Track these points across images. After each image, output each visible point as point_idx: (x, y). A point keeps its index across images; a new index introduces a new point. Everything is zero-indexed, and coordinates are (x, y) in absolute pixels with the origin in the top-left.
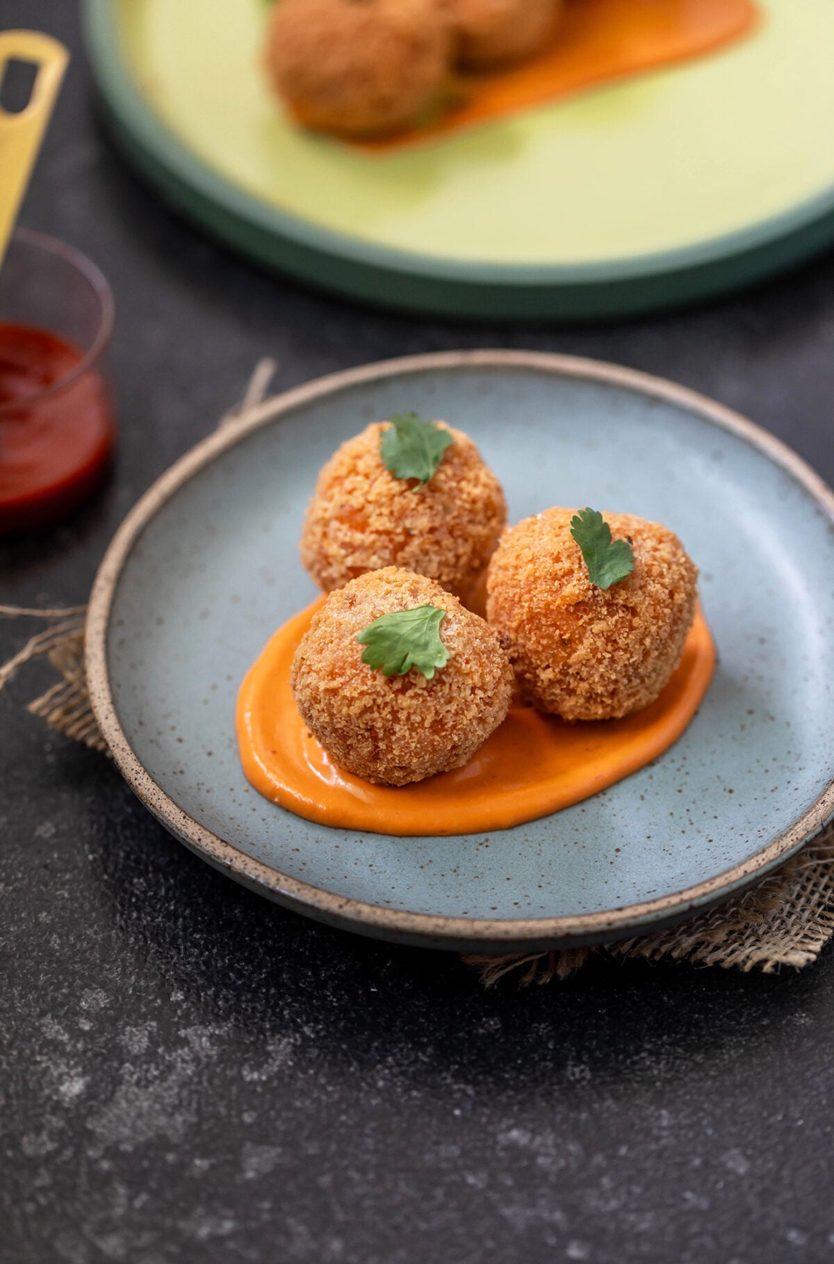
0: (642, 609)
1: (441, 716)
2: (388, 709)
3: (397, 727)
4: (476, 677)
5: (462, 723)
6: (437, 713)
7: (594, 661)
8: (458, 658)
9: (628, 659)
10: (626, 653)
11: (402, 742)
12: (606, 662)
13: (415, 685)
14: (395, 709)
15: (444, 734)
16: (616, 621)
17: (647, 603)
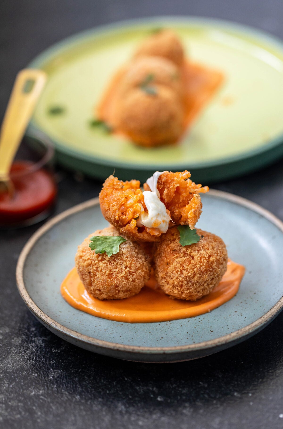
0: (196, 257)
1: (112, 272)
2: (96, 266)
3: (97, 273)
4: (128, 263)
5: (119, 277)
6: (111, 271)
7: (175, 272)
8: (124, 255)
9: (187, 274)
10: (187, 272)
11: (98, 279)
12: (179, 273)
13: (105, 259)
14: (98, 267)
15: (112, 279)
16: (185, 259)
17: (198, 256)
